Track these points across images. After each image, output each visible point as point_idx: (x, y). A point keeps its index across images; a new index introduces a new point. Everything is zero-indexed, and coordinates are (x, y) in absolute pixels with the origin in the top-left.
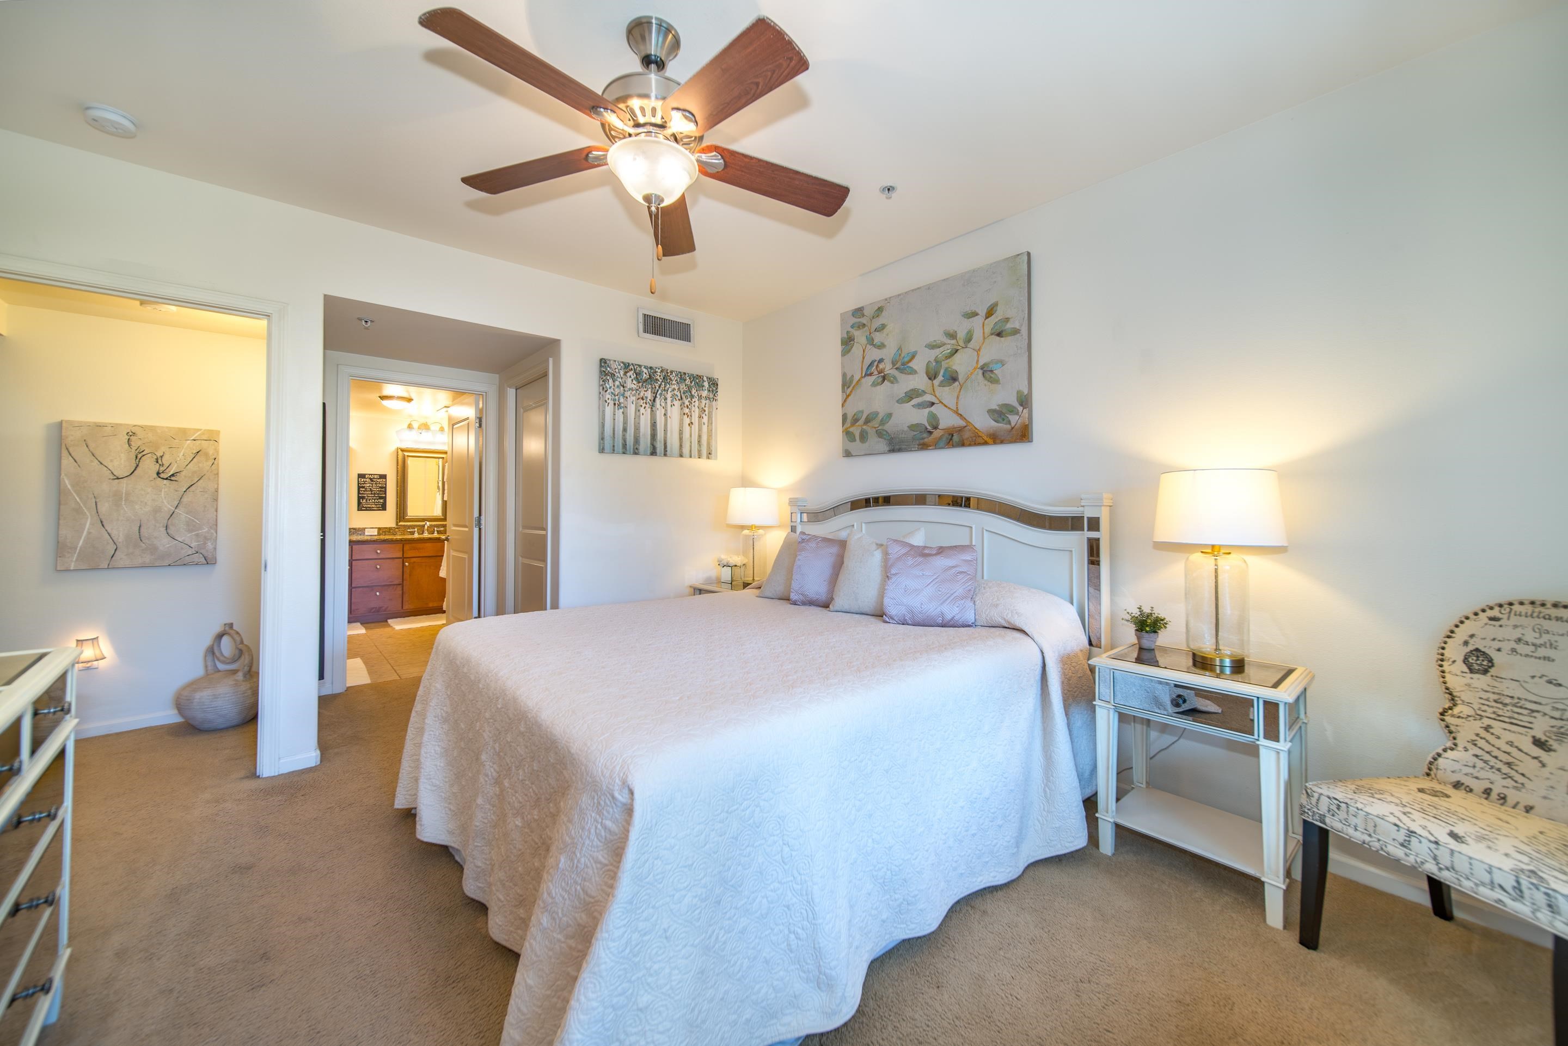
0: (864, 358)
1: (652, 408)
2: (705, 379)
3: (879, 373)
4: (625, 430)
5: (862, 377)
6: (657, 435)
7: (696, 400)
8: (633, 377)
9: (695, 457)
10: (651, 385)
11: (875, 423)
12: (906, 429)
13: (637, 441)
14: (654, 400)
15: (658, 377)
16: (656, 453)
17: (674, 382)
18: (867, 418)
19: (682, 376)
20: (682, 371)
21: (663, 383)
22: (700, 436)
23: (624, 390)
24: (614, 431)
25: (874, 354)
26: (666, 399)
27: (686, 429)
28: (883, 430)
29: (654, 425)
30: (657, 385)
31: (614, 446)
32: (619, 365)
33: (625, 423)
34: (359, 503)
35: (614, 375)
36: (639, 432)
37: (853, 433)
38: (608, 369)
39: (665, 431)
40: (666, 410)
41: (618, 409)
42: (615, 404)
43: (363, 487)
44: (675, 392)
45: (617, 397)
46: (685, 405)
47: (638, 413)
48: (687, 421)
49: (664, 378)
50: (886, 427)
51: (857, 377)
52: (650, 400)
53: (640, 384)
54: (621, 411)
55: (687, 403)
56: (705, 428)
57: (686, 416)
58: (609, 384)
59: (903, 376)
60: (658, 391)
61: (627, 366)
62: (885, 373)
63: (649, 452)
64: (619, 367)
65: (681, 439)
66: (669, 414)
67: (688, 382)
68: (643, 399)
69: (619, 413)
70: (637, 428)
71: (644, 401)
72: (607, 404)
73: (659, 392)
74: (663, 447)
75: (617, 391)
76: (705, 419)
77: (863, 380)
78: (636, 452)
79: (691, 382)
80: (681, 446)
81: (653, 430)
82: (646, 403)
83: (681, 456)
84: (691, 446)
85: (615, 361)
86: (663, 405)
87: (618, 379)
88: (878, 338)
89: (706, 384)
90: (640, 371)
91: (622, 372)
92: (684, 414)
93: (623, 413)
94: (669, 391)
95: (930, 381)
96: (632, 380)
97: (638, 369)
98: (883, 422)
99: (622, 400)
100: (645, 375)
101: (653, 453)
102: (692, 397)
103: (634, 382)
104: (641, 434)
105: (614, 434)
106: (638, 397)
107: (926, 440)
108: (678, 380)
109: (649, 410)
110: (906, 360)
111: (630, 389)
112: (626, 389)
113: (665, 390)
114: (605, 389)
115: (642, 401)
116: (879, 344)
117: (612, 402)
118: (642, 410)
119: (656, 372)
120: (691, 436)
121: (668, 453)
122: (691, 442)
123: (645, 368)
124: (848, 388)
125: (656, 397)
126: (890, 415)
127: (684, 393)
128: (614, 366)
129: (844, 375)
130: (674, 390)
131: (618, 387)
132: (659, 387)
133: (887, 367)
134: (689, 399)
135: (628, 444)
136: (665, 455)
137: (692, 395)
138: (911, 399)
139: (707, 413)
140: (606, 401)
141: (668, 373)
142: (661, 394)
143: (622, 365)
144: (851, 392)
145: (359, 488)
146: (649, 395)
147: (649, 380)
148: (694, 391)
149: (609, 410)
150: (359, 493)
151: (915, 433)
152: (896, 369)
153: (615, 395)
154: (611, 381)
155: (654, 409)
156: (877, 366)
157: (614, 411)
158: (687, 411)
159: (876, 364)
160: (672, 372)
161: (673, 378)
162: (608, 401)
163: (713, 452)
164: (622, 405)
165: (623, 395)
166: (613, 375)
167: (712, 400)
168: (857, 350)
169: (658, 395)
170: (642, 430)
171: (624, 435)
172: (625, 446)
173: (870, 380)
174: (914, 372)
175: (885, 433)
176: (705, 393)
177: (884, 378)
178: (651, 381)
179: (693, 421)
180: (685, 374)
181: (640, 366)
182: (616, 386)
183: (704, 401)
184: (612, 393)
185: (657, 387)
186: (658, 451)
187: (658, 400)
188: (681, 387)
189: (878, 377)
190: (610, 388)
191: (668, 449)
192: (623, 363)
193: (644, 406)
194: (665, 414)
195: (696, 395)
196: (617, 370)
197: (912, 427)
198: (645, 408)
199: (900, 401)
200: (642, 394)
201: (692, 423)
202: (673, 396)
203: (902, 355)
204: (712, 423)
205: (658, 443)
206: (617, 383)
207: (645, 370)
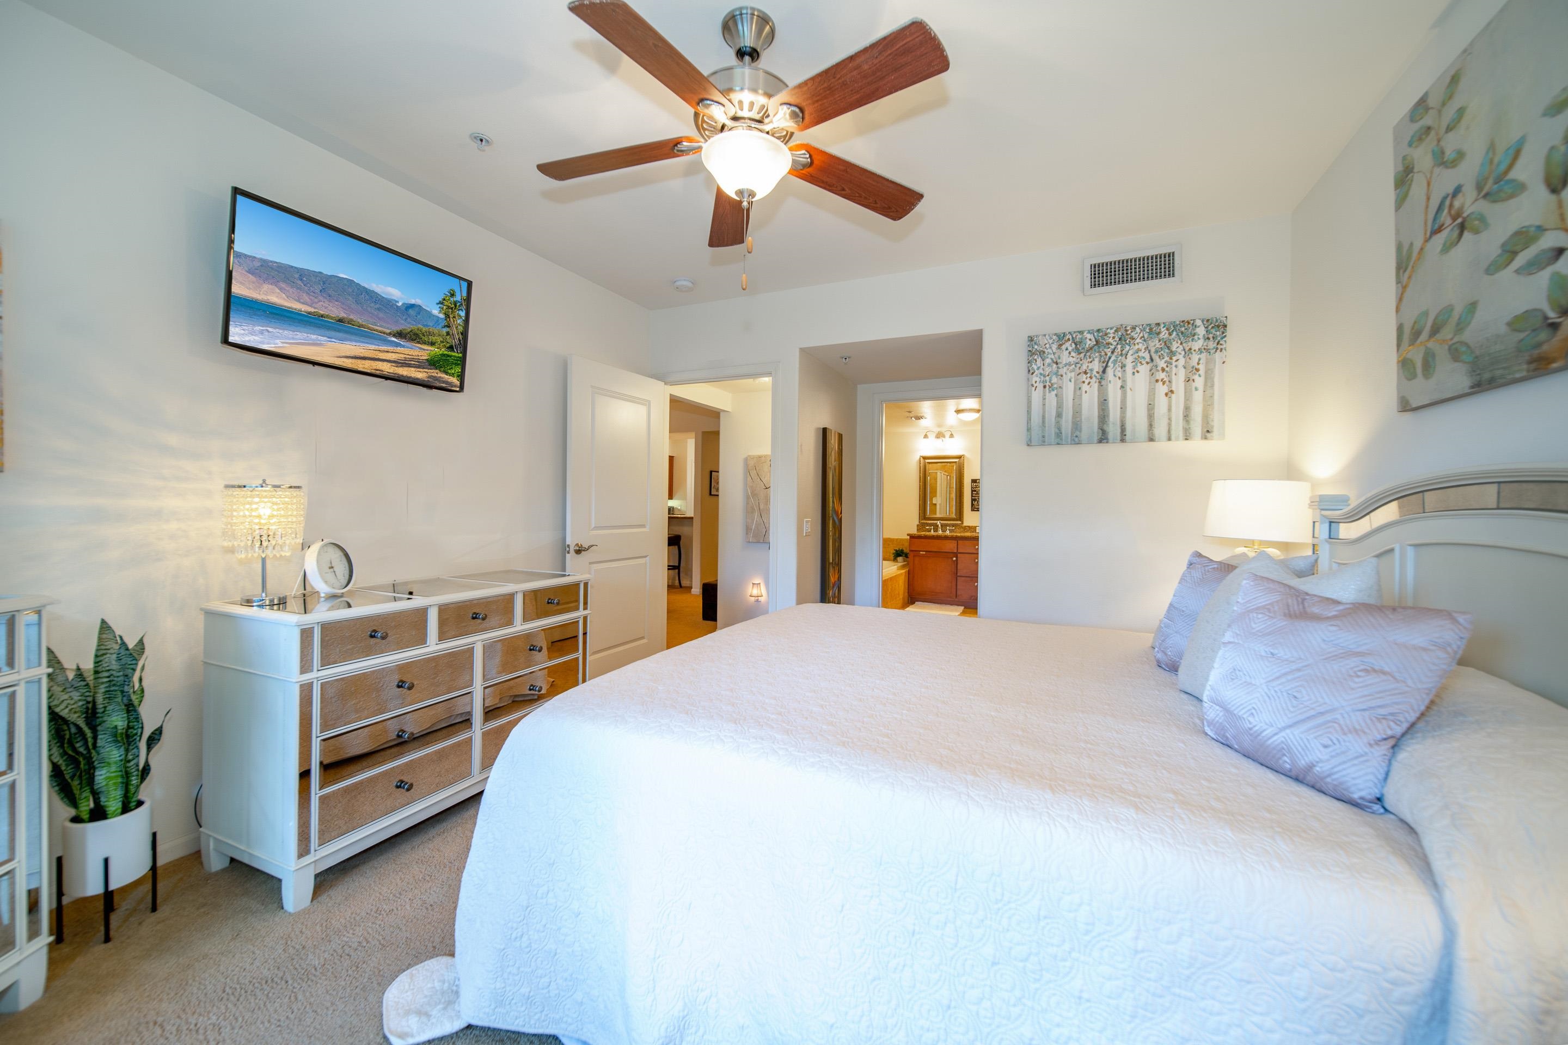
0: (1428, 199)
1: (1100, 382)
2: (1198, 323)
3: (1454, 219)
4: (1059, 415)
5: (1427, 241)
6: (1108, 416)
7: (1181, 357)
8: (1070, 349)
9: (1177, 439)
10: (1099, 352)
11: (1447, 333)
12: (1503, 329)
13: (1077, 426)
14: (1104, 371)
15: (1111, 340)
16: (1107, 439)
17: (1138, 340)
18: (1434, 324)
19: (1152, 330)
20: (1153, 322)
21: (1119, 346)
22: (1187, 409)
23: (1058, 368)
24: (1044, 417)
25: (1445, 181)
26: (1123, 366)
27: (1161, 403)
28: (1462, 343)
29: (1103, 404)
30: (1109, 351)
31: (1043, 437)
32: (1051, 338)
33: (1060, 406)
34: (972, 505)
35: (1044, 352)
36: (1081, 415)
37: (1411, 361)
38: (1036, 347)
39: (1123, 408)
40: (1124, 381)
41: (1050, 392)
42: (1045, 387)
43: (975, 491)
44: (1141, 354)
45: (1047, 378)
46: (1159, 368)
47: (1078, 392)
48: (1162, 389)
49: (1120, 339)
50: (1466, 336)
51: (1418, 244)
52: (1098, 372)
53: (1082, 355)
54: (1054, 393)
55: (1162, 364)
56: (1198, 396)
57: (1160, 383)
58: (1036, 365)
59: (1497, 206)
60: (1110, 358)
61: (1061, 338)
62: (1465, 215)
63: (1096, 439)
64: (1051, 341)
65: (1151, 416)
66: (1129, 384)
67: (1164, 334)
68: (1086, 373)
69: (1051, 397)
70: (1077, 412)
71: (1088, 375)
72: (1034, 388)
73: (1113, 358)
74: (1119, 430)
75: (1048, 370)
76: (1199, 382)
77: (1429, 245)
78: (1076, 440)
79: (1170, 334)
80: (1151, 426)
81: (1103, 410)
82: (1091, 378)
83: (1151, 439)
84: (1169, 425)
85: (1045, 335)
86: (1119, 374)
87: (1050, 356)
88: (1451, 144)
89: (1201, 331)
90: (1081, 339)
91: (1055, 347)
92: (1157, 381)
93: (1056, 395)
94: (1129, 354)
95: (1553, 198)
96: (1070, 353)
97: (1079, 336)
98: (1460, 328)
99: (1054, 380)
100: (1089, 342)
101: (1103, 438)
102: (1172, 354)
103: (1073, 354)
104: (1083, 417)
105: (1044, 422)
106: (1078, 371)
107: (1545, 347)
108: (1146, 336)
109: (1097, 385)
110: (1503, 167)
111: (1066, 364)
112: (1060, 366)
113: (1121, 355)
114: (1031, 372)
115: (1085, 376)
116: (1453, 156)
117: (1040, 386)
118: (1085, 387)
119: (1106, 334)
120: (1170, 410)
121: (1127, 438)
122: (1170, 419)
123: (1089, 332)
124: (1405, 271)
125: (1107, 366)
126: (1472, 307)
127: (1156, 352)
128: (1043, 341)
129: (1399, 247)
130: (1139, 350)
131: (1049, 365)
132: (1113, 353)
133: (1469, 203)
134: (1167, 358)
135: (1063, 432)
136: (1123, 440)
137: (1171, 351)
138: (1514, 253)
139: (1202, 372)
140: (1032, 385)
141: (1126, 331)
142: (1115, 362)
143: (1054, 337)
144: (1410, 277)
145: (972, 491)
146: (1096, 366)
147: (1096, 347)
148: (1174, 346)
149: (1036, 396)
150: (972, 496)
151: (1522, 335)
152: (1485, 196)
153: (1045, 376)
154: (1039, 360)
155: (1103, 383)
156: (1451, 206)
157: (1044, 395)
158: (1161, 375)
159: (1447, 202)
160: (1134, 328)
161: (1136, 336)
162: (1035, 385)
163: (1215, 430)
164: (1055, 386)
165: (1056, 374)
166: (1042, 353)
167: (1212, 351)
168: (1417, 189)
169: (1110, 364)
170: (1085, 412)
171: (1058, 423)
172: (1059, 434)
173: (1440, 239)
174: (1520, 188)
175: (1463, 349)
176: (1197, 345)
177: (1462, 228)
178: (1099, 347)
179: (1173, 389)
180: (1158, 324)
181: (1081, 332)
182: (1046, 364)
183: (1195, 357)
184: (1041, 374)
185: (1109, 354)
186: (1110, 436)
187: (1110, 371)
188: (1151, 344)
189: (1452, 230)
190: (1038, 368)
191: (1128, 432)
192: (1055, 334)
193: (1087, 382)
194: (1122, 387)
195: (1179, 350)
196: (1048, 346)
197: (1515, 324)
198: (1089, 383)
199: (1494, 268)
200: (1084, 367)
201: (1172, 392)
202: (1138, 361)
203: (1496, 160)
204: (1212, 386)
205: (1111, 425)
206: (1048, 361)
207: (1089, 336)
